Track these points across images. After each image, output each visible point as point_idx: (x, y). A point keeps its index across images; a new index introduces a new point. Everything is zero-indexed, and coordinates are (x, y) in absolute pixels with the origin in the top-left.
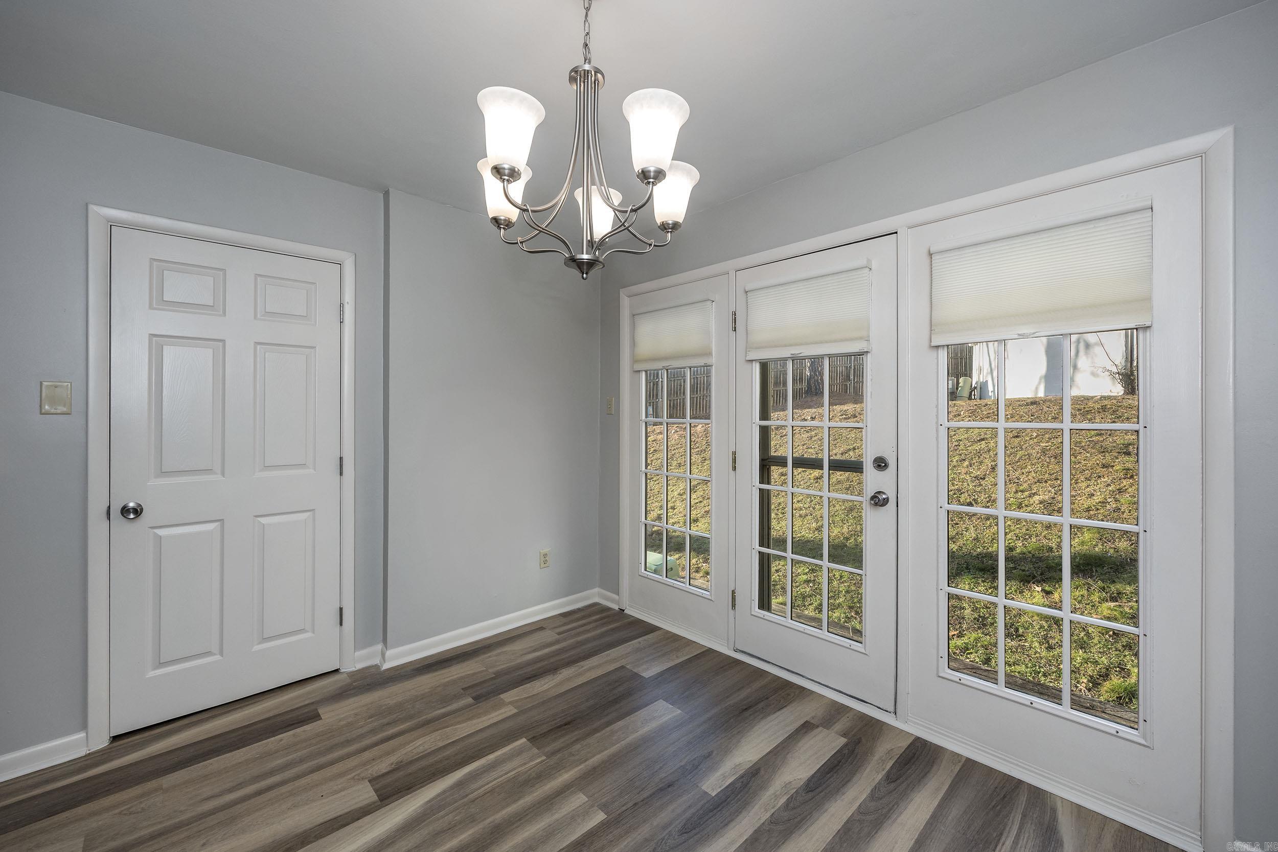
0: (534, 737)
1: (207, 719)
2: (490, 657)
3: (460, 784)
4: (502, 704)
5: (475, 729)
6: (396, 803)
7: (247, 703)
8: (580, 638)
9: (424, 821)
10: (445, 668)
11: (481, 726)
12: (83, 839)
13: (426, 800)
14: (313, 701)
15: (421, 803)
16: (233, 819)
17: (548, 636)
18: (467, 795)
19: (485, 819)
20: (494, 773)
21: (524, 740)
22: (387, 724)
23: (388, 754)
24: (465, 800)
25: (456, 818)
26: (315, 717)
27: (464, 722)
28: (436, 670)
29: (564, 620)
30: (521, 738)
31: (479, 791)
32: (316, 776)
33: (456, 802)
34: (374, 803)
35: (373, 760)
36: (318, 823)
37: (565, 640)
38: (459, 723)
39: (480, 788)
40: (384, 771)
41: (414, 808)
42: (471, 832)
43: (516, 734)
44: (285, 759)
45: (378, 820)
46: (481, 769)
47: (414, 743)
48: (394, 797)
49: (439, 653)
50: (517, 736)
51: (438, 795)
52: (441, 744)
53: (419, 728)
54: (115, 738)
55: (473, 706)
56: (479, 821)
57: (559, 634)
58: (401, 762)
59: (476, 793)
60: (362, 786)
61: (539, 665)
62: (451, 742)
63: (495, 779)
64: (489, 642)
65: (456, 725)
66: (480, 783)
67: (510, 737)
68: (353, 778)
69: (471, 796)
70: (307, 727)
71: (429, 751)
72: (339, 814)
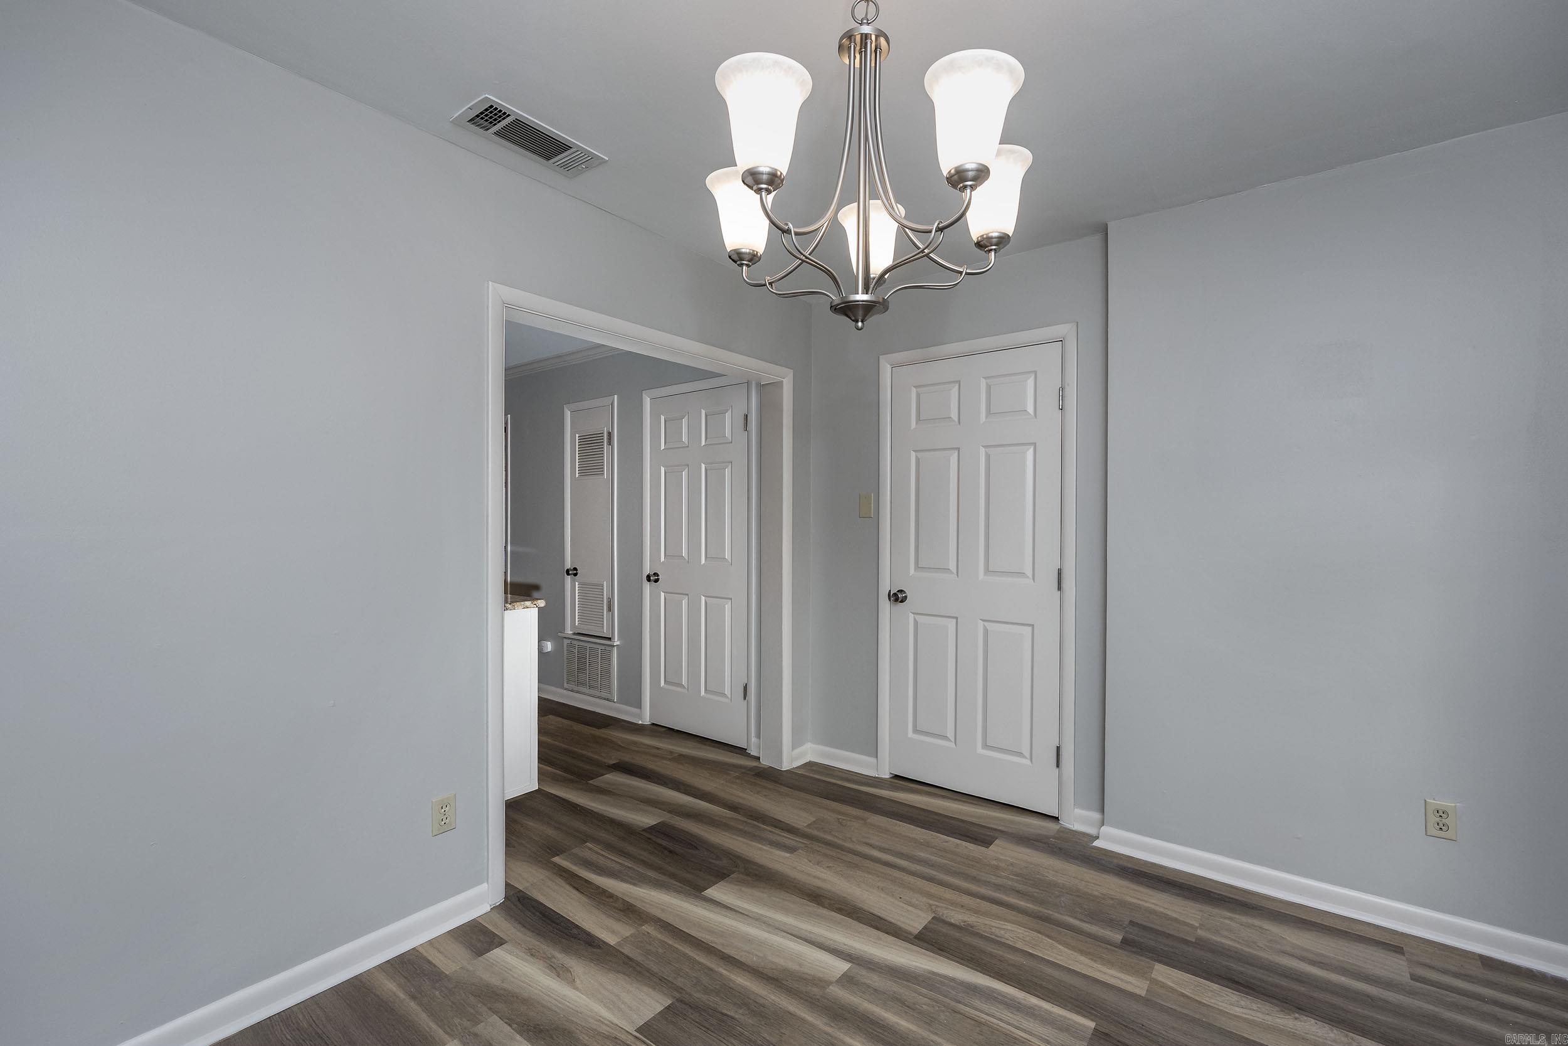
0: (1107, 1034)
1: (944, 797)
2: (1230, 919)
3: (973, 989)
4: (1142, 974)
5: (1069, 965)
6: (919, 949)
7: (971, 801)
8: (1447, 1014)
9: (908, 981)
10: (1153, 888)
11: (1077, 968)
12: (814, 819)
13: (935, 970)
14: (1006, 830)
15: (929, 968)
16: (856, 866)
17: (1395, 968)
18: (960, 1002)
19: (936, 1034)
20: (1009, 1014)
21: (1092, 1025)
22: (1017, 891)
23: (977, 912)
24: (953, 1003)
25: (923, 1006)
26: (986, 842)
27: (1073, 948)
28: (1142, 884)
29: (1477, 970)
30: (1092, 1020)
31: (972, 1011)
32: (920, 883)
33: (945, 996)
34: (911, 934)
35: (962, 906)
36: (872, 911)
37: (1412, 993)
38: (1066, 945)
39: (976, 1009)
40: (953, 921)
41: (917, 964)
42: (913, 1027)
43: (1096, 1011)
44: (928, 856)
45: (894, 947)
46: (1008, 999)
47: (1006, 923)
48: (925, 945)
49: (1175, 870)
50: (1091, 1014)
51: (945, 977)
52: (1019, 945)
53: (1030, 916)
54: (897, 777)
55: (1110, 945)
56: (931, 1029)
57: (1414, 978)
58: (972, 927)
59: (967, 1009)
60: (926, 916)
61: (1276, 980)
62: (1028, 952)
63: (1001, 1020)
64: (1263, 903)
65: (1060, 944)
66: (985, 1007)
67: (1081, 1004)
68: (931, 905)
69: (961, 1006)
70: (971, 846)
71: (1003, 940)
72: (887, 918)
